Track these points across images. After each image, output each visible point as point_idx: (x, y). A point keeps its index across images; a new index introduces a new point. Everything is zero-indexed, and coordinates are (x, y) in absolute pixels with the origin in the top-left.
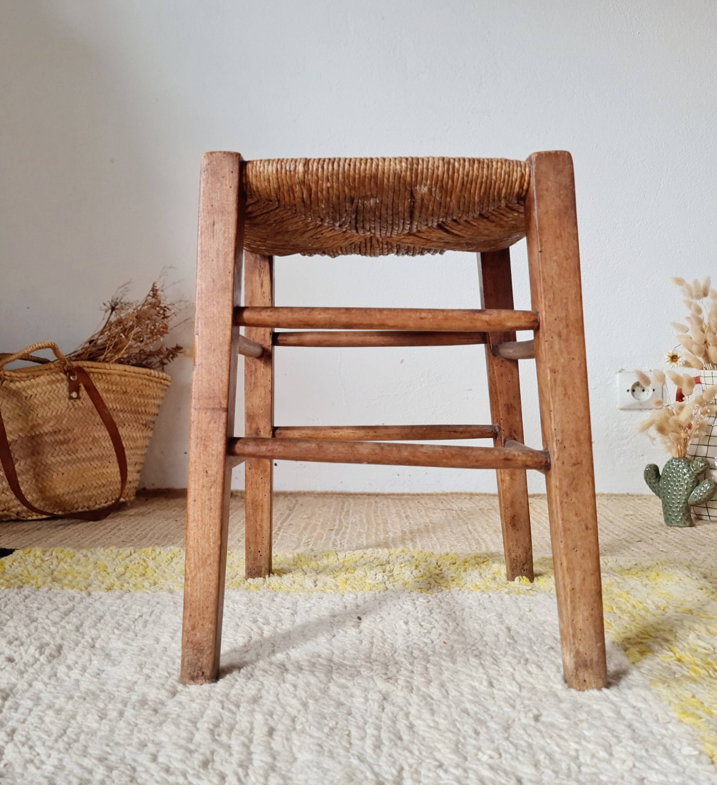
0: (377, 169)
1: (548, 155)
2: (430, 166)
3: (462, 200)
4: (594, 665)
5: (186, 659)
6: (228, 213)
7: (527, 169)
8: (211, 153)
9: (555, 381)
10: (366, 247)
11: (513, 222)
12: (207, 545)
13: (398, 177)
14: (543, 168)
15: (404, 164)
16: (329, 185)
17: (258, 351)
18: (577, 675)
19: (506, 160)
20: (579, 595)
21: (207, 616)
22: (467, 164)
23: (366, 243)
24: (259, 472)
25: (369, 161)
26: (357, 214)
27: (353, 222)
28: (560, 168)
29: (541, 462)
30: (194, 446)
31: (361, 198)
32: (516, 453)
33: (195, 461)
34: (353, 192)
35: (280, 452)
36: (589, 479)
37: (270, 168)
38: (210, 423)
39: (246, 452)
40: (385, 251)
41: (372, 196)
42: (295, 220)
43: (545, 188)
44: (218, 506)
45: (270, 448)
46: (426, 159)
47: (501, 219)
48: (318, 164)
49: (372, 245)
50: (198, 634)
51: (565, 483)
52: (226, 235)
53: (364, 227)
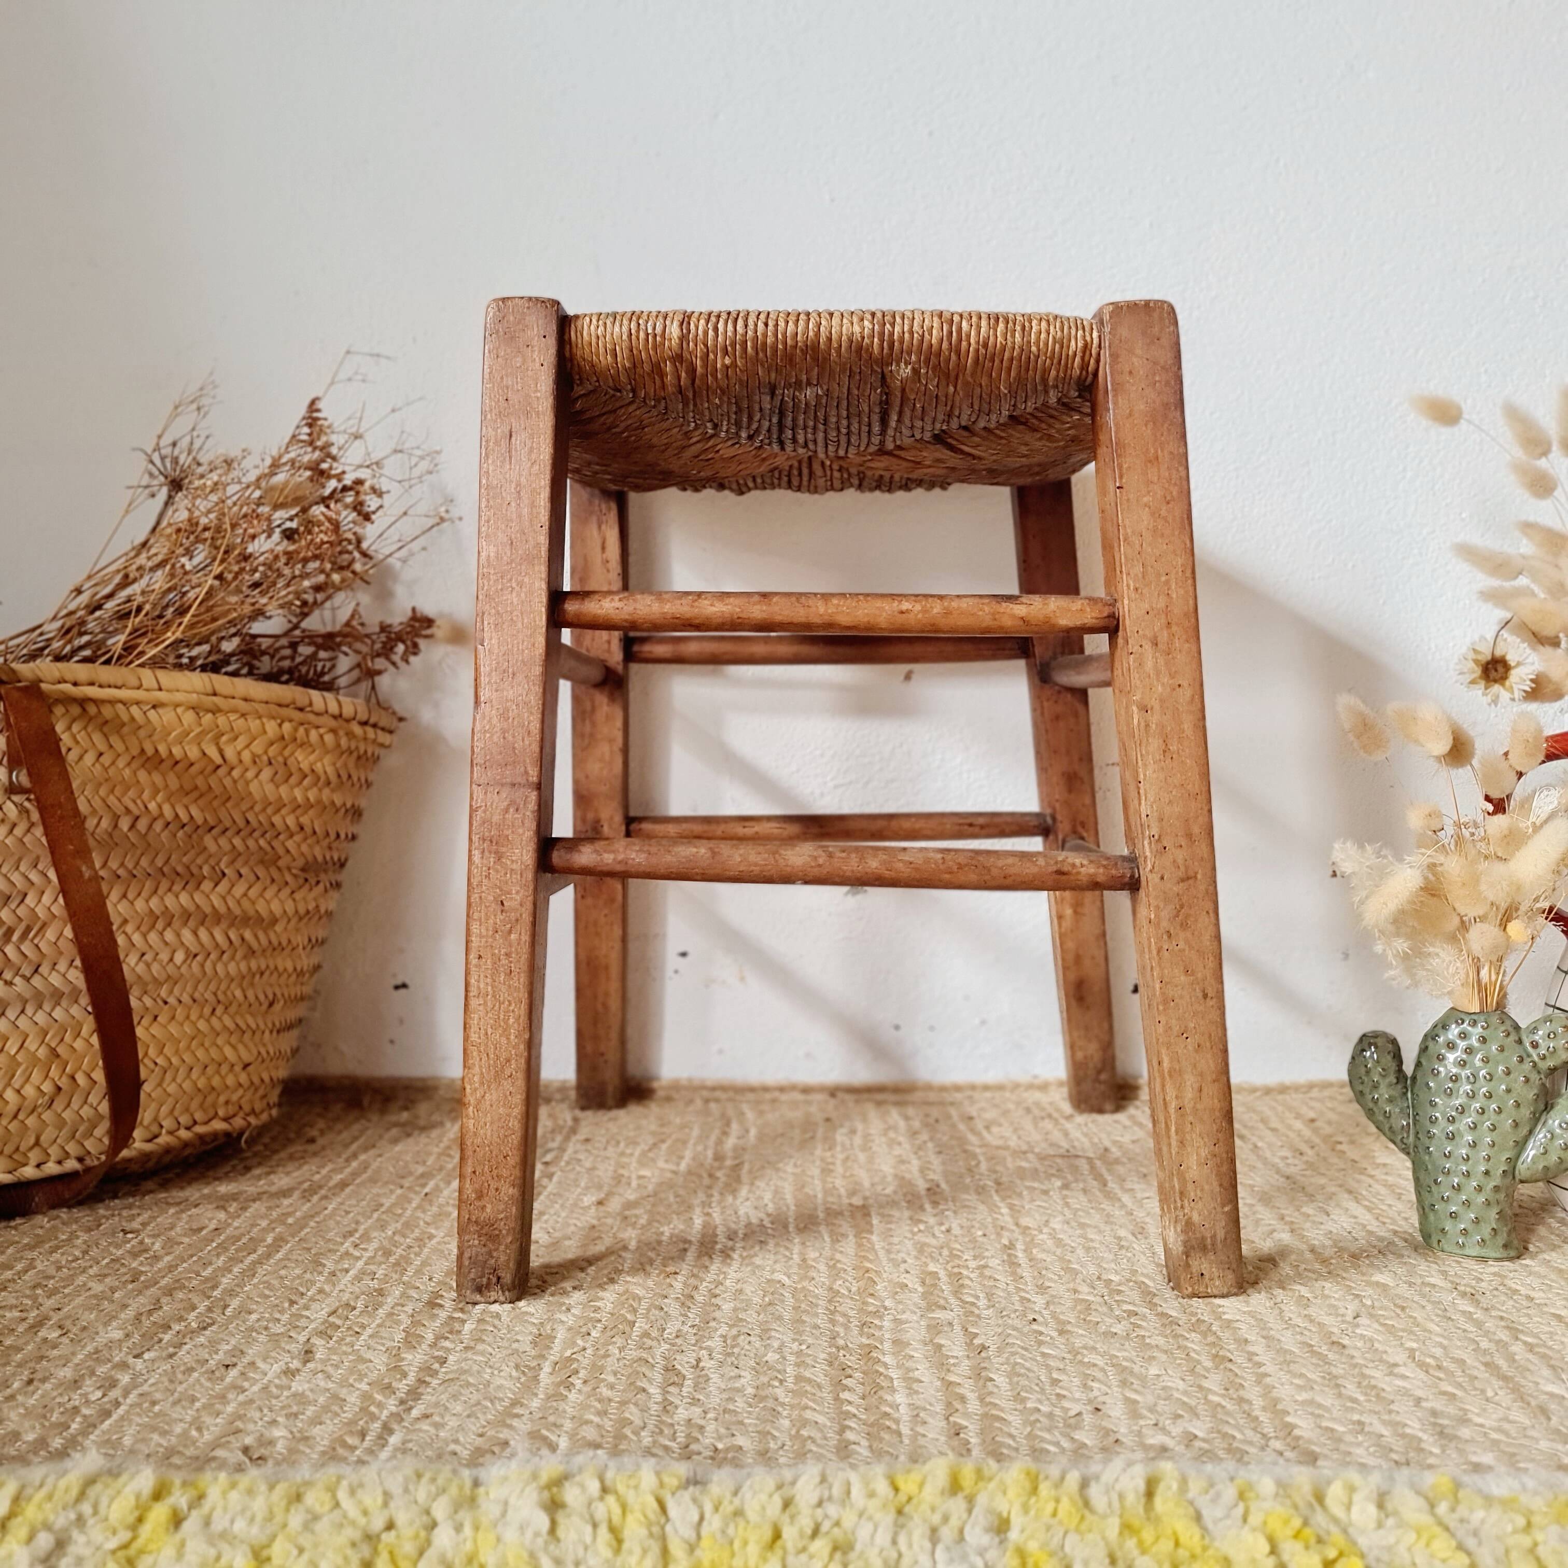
0: (818, 334)
1: (1132, 307)
2: (916, 328)
3: (977, 391)
4: (1220, 1246)
5: (467, 1255)
6: (538, 413)
7: (1095, 334)
8: (504, 300)
9: (1147, 726)
10: (800, 474)
11: (1073, 431)
12: (504, 1040)
13: (858, 349)
14: (1124, 332)
15: (866, 323)
16: (727, 361)
17: (596, 674)
18: (1188, 1265)
19: (1056, 317)
20: (1191, 1118)
21: (505, 1173)
22: (984, 323)
23: (800, 469)
24: (601, 903)
25: (802, 317)
26: (782, 415)
27: (775, 430)
28: (1156, 330)
29: (1123, 876)
30: (476, 854)
31: (788, 386)
32: (1078, 861)
33: (480, 884)
34: (773, 375)
35: (640, 864)
36: (1209, 906)
37: (617, 329)
38: (506, 811)
39: (576, 866)
40: (837, 484)
41: (809, 383)
42: (665, 425)
43: (1127, 369)
44: (525, 968)
45: (621, 857)
46: (909, 314)
47: (1050, 426)
48: (707, 322)
49: (811, 473)
50: (489, 1207)
51: (1165, 914)
52: (534, 456)
53: (794, 440)
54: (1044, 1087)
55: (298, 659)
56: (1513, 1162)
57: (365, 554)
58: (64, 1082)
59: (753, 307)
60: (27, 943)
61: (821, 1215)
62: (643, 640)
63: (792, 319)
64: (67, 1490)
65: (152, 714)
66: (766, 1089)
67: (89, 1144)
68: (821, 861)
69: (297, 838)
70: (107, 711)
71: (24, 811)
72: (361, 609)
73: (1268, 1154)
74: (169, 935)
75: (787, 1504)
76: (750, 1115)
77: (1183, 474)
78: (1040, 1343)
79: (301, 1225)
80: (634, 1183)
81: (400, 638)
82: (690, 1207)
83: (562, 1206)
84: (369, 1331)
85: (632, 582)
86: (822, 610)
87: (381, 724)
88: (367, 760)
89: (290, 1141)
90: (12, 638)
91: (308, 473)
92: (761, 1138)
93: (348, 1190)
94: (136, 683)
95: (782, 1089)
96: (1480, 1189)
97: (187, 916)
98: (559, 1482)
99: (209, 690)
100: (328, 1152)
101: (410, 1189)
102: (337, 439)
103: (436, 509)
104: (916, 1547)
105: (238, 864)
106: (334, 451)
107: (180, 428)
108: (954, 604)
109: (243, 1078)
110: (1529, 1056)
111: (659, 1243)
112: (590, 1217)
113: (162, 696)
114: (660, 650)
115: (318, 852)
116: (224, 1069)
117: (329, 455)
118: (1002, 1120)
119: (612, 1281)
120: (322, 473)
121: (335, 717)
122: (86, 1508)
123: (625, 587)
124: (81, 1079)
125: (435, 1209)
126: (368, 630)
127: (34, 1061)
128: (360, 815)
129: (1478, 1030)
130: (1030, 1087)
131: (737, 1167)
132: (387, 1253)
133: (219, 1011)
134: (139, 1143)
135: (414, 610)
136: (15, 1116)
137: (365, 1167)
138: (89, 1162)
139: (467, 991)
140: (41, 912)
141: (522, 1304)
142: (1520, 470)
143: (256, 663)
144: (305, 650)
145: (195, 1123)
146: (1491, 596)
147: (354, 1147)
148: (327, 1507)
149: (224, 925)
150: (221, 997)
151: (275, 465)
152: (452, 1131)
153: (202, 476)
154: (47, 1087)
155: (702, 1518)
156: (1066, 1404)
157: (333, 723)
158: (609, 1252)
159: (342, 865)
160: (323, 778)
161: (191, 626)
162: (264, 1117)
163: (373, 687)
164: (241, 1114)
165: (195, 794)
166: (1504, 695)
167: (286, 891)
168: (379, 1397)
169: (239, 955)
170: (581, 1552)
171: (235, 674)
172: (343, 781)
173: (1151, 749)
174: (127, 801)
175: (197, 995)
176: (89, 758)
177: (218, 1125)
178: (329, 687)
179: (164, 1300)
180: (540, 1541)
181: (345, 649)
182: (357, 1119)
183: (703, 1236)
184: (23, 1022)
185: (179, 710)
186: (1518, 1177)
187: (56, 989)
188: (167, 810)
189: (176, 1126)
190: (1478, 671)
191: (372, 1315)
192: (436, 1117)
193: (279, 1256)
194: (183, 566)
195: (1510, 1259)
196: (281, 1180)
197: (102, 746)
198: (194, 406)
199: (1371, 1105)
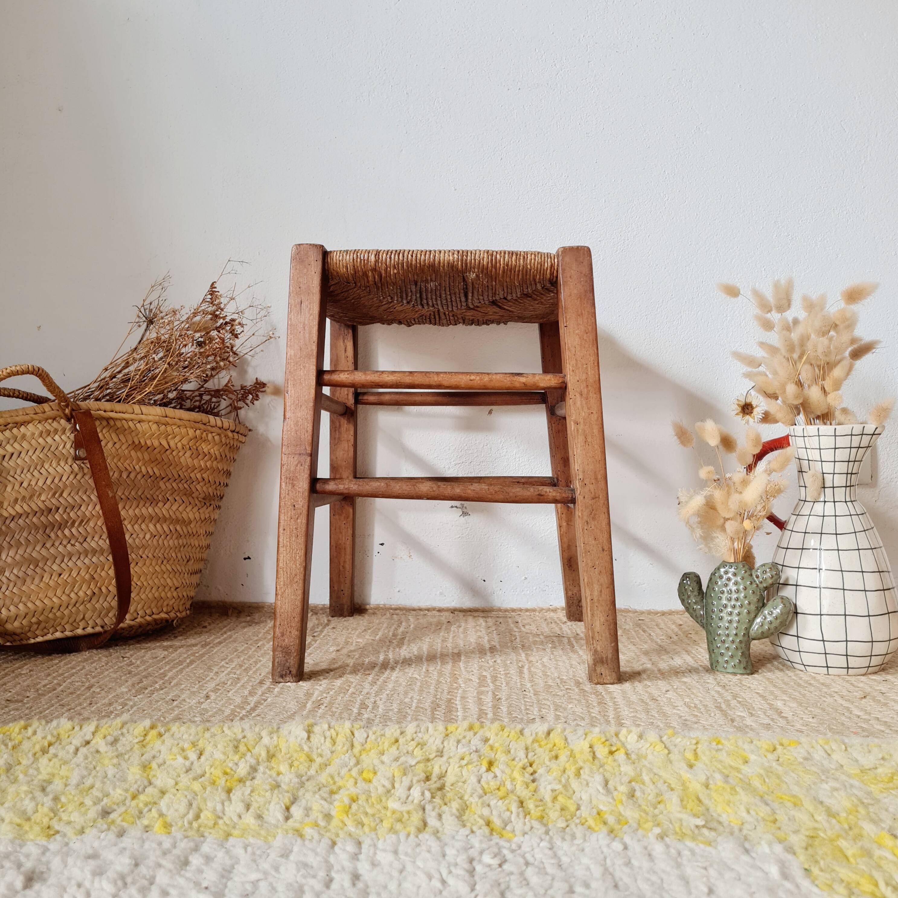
0: (434, 260)
1: (571, 249)
2: (477, 257)
3: (505, 284)
4: (609, 661)
5: (277, 660)
6: (313, 294)
7: (556, 260)
8: (299, 245)
9: (578, 430)
10: (435, 318)
11: (551, 301)
12: (294, 566)
13: (452, 266)
14: (567, 259)
15: (455, 256)
16: (395, 271)
17: (341, 409)
18: (595, 670)
19: (539, 253)
20: (597, 604)
21: (294, 625)
22: (506, 256)
23: (434, 315)
24: (342, 518)
25: (428, 253)
26: (421, 293)
27: (419, 299)
28: (581, 259)
29: (568, 497)
30: (283, 484)
31: (422, 281)
32: (548, 490)
33: (285, 498)
34: (416, 277)
35: (355, 490)
36: (605, 510)
37: (348, 257)
38: (297, 466)
39: (327, 490)
40: (452, 322)
41: (431, 280)
42: (371, 297)
43: (568, 276)
44: (304, 534)
45: (346, 487)
46: (474, 252)
47: (542, 298)
48: (387, 254)
49: (440, 318)
50: (287, 639)
51: (585, 514)
52: (311, 312)
53: (428, 304)
54: (555, 610)
55: (203, 402)
56: (748, 629)
57: (235, 353)
58: (96, 591)
59: (407, 248)
60: (82, 527)
61: (439, 656)
62: (364, 394)
63: (423, 254)
64: (117, 724)
65: (138, 425)
66: (421, 610)
67: (106, 620)
68: (434, 489)
69: (201, 484)
70: (118, 424)
71: (81, 468)
72: (232, 378)
73: (655, 637)
74: (143, 526)
75: (402, 733)
76: (412, 619)
77: (593, 321)
78: (524, 698)
79: (202, 655)
80: (354, 644)
81: (250, 392)
82: (379, 652)
83: (320, 652)
84: (233, 691)
85: (359, 367)
86: (436, 379)
87: (241, 432)
88: (234, 449)
89: (195, 627)
90: (77, 390)
91: (210, 316)
92: (415, 629)
93: (222, 645)
94: (132, 411)
95: (428, 610)
96: (733, 642)
97: (151, 518)
98: (312, 725)
99: (164, 415)
100: (213, 631)
101: (251, 645)
102: (224, 300)
103: (268, 333)
104: (451, 745)
105: (174, 496)
106: (222, 306)
107: (153, 297)
108: (494, 377)
109: (175, 594)
110: (755, 581)
111: (363, 664)
112: (334, 655)
113: (143, 417)
114: (372, 398)
115: (210, 490)
116: (167, 589)
117: (220, 308)
118: (532, 623)
119: (341, 677)
120: (217, 316)
121: (220, 428)
122: (125, 731)
123: (356, 368)
124: (104, 589)
125: (262, 652)
126: (235, 388)
127: (84, 580)
128: (230, 474)
129: (733, 570)
130: (549, 610)
131: (403, 639)
132: (241, 666)
133: (165, 562)
134: (128, 621)
135: (257, 379)
136: (75, 605)
137: (230, 637)
138: (106, 628)
139: (278, 544)
140: (87, 513)
141: (301, 683)
142: (759, 318)
143: (183, 403)
144: (206, 398)
145: (153, 613)
146: (748, 375)
147: (225, 629)
148: (220, 732)
149: (168, 523)
150: (166, 556)
151: (195, 314)
152: (270, 624)
153: (162, 318)
154: (89, 592)
155: (368, 737)
156: (529, 716)
157: (219, 431)
158: (340, 667)
159: (221, 498)
160: (214, 456)
161: (156, 386)
162: (184, 614)
163: (237, 415)
164: (174, 611)
165: (157, 462)
166: (751, 420)
167: (197, 508)
168: (238, 710)
169: (174, 537)
170: (319, 745)
171: (174, 408)
172: (223, 458)
173: (579, 441)
174: (126, 464)
175: (155, 554)
176: (110, 445)
177: (163, 615)
178: (217, 415)
179: (144, 680)
180: (303, 741)
181: (224, 397)
182: (226, 620)
183: (383, 662)
184: (79, 563)
185: (150, 424)
186: (751, 637)
187: (94, 549)
188: (143, 468)
189: (144, 614)
190: (740, 409)
191: (235, 686)
192: (263, 619)
193: (193, 666)
194: (154, 358)
195: (748, 674)
196: (191, 641)
197: (116, 440)
198: (161, 287)
199: (688, 605)
